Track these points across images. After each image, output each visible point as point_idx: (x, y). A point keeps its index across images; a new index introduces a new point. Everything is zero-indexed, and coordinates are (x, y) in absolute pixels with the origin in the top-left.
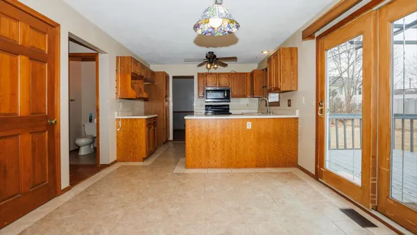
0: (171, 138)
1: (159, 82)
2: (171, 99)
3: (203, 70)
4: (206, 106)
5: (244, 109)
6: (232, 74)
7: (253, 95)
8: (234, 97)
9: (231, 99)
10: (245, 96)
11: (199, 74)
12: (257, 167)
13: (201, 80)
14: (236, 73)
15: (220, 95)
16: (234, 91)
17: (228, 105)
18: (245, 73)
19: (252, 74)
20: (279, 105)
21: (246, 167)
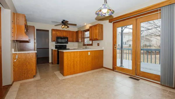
6: (68, 31)
8: (70, 41)
10: (73, 42)
11: (52, 29)
12: (92, 70)
16: (70, 39)
17: (66, 45)
18: (73, 31)
20: (92, 45)
21: (88, 71)
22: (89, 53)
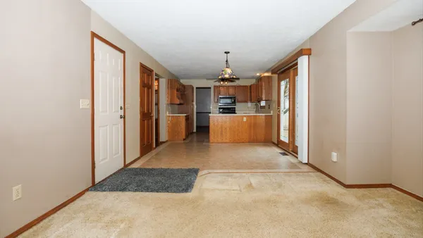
0: (195, 130)
1: (188, 92)
2: (195, 103)
3: (217, 84)
4: (220, 108)
5: (245, 111)
6: (237, 86)
7: (251, 101)
8: (239, 102)
9: (237, 104)
10: (246, 102)
11: (215, 86)
13: (216, 91)
14: (241, 86)
15: (229, 101)
16: (239, 98)
17: (235, 108)
18: (246, 86)
19: (251, 86)
20: (265, 108)
22: (245, 119)
